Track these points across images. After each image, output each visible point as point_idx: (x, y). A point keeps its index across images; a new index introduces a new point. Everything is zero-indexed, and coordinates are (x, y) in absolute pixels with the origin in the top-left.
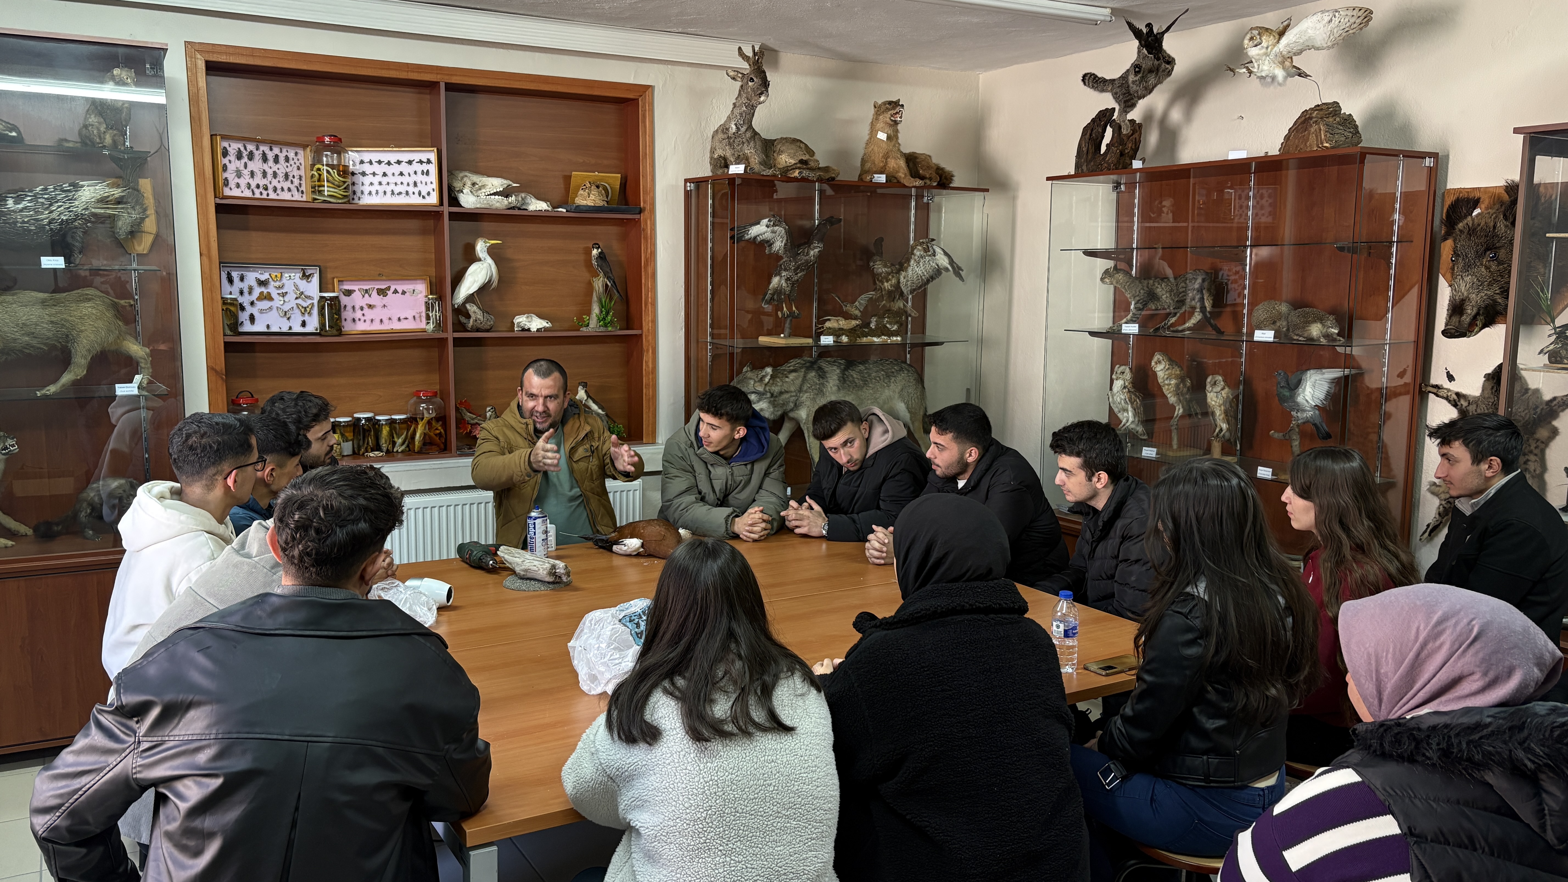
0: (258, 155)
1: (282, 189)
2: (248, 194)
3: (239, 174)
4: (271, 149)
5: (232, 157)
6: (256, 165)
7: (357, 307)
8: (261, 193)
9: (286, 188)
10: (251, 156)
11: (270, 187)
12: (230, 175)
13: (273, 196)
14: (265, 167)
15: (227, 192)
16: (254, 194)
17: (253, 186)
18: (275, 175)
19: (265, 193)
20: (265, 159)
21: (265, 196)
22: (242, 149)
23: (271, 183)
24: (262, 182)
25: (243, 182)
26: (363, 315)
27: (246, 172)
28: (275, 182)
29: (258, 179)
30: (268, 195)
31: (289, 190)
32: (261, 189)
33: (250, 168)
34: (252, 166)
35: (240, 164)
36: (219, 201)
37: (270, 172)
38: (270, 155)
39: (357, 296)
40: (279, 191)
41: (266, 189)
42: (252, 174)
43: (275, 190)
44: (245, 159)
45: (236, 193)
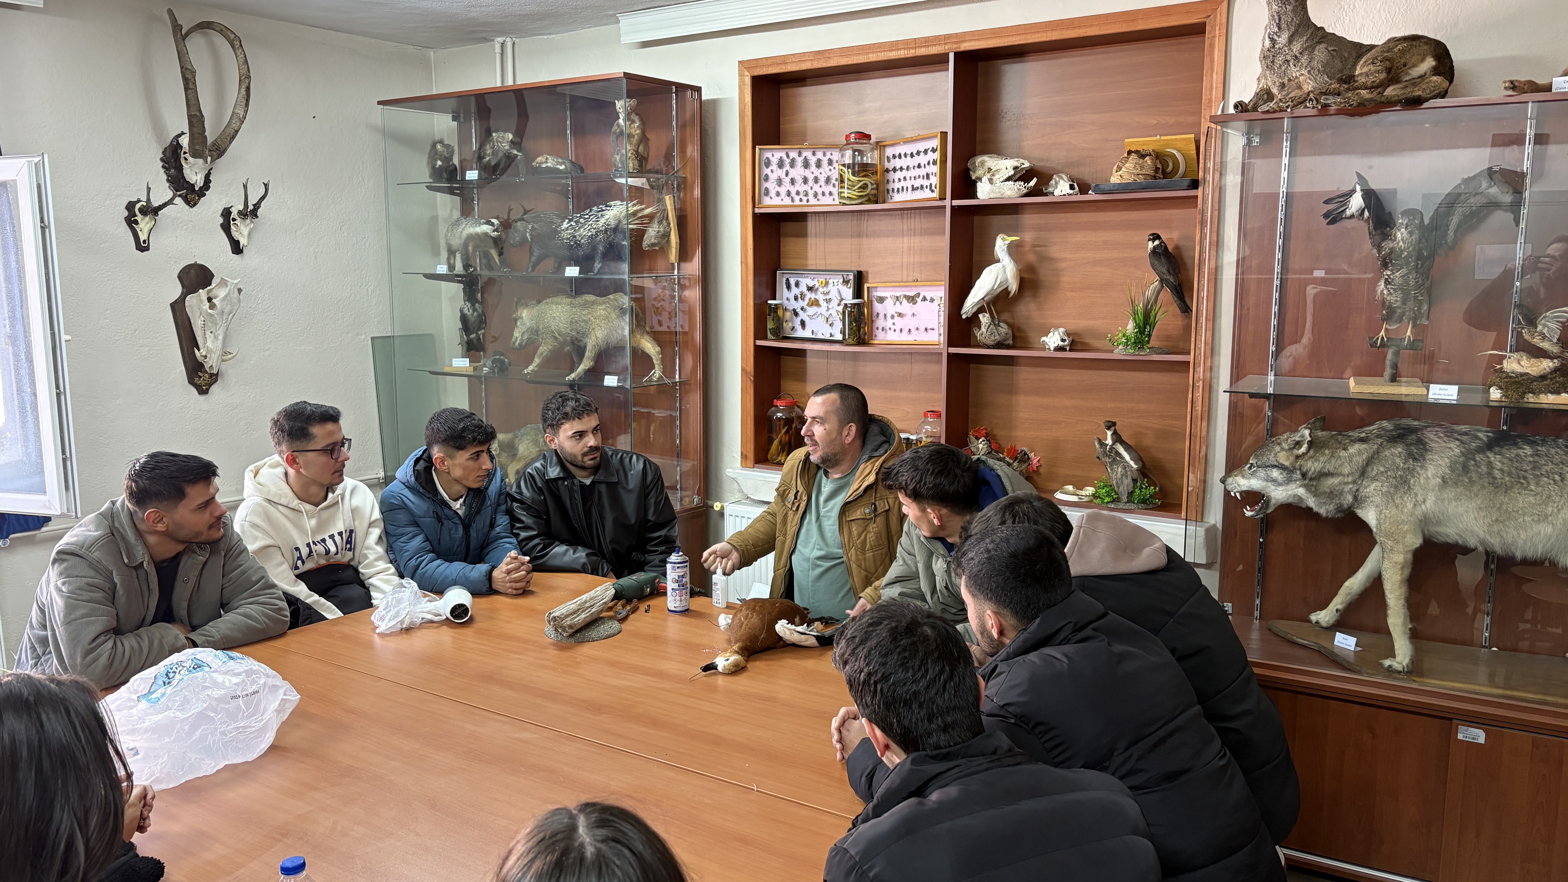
0: (800, 161)
1: (823, 194)
2: (787, 201)
3: (780, 182)
4: (814, 154)
5: (774, 167)
6: (798, 172)
7: (889, 316)
8: (801, 200)
9: (827, 193)
10: (793, 164)
11: (811, 193)
12: (771, 185)
13: (813, 201)
14: (807, 173)
15: (767, 201)
16: (793, 200)
17: (793, 194)
18: (816, 180)
19: (805, 199)
20: (806, 165)
21: (805, 202)
22: (785, 157)
23: (811, 188)
24: (802, 188)
25: (783, 190)
26: (894, 324)
27: (787, 180)
28: (816, 188)
29: (800, 187)
30: (808, 201)
31: (831, 194)
32: (801, 196)
33: (790, 177)
34: (793, 173)
35: (781, 173)
36: (757, 211)
37: (811, 177)
38: (813, 160)
39: (889, 302)
40: (820, 196)
41: (806, 195)
42: (793, 181)
43: (816, 195)
44: (787, 167)
45: (776, 201)
